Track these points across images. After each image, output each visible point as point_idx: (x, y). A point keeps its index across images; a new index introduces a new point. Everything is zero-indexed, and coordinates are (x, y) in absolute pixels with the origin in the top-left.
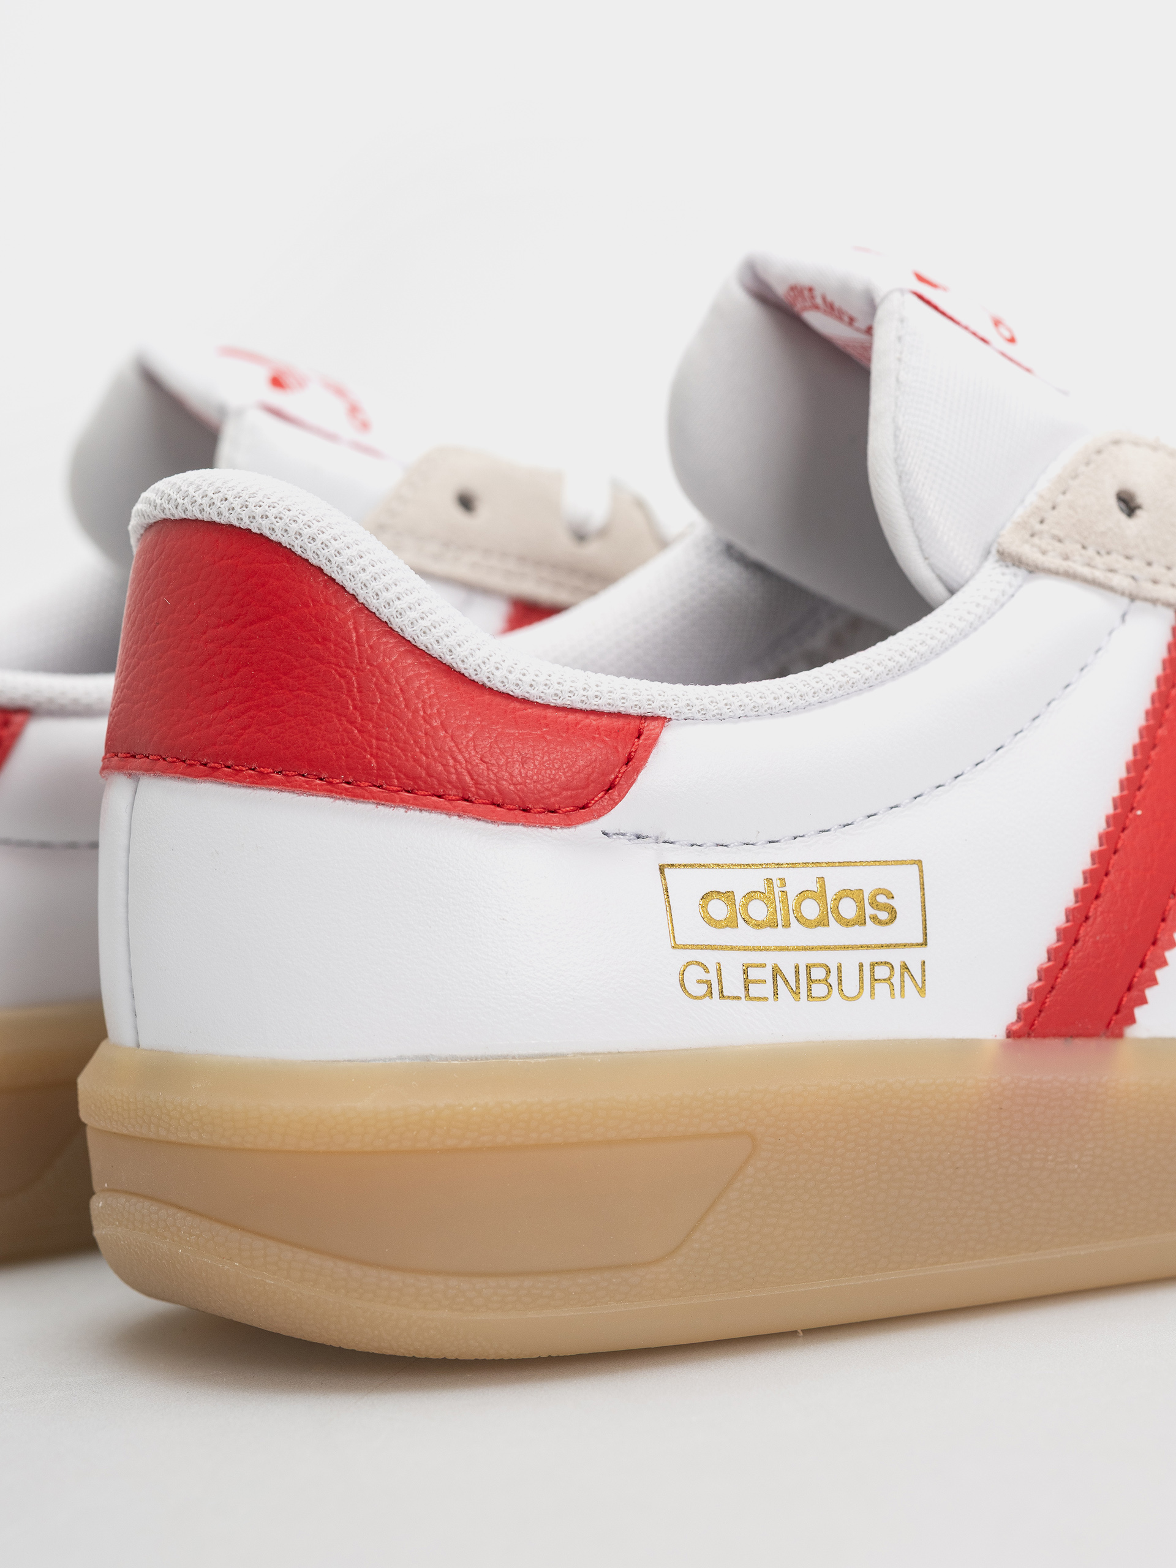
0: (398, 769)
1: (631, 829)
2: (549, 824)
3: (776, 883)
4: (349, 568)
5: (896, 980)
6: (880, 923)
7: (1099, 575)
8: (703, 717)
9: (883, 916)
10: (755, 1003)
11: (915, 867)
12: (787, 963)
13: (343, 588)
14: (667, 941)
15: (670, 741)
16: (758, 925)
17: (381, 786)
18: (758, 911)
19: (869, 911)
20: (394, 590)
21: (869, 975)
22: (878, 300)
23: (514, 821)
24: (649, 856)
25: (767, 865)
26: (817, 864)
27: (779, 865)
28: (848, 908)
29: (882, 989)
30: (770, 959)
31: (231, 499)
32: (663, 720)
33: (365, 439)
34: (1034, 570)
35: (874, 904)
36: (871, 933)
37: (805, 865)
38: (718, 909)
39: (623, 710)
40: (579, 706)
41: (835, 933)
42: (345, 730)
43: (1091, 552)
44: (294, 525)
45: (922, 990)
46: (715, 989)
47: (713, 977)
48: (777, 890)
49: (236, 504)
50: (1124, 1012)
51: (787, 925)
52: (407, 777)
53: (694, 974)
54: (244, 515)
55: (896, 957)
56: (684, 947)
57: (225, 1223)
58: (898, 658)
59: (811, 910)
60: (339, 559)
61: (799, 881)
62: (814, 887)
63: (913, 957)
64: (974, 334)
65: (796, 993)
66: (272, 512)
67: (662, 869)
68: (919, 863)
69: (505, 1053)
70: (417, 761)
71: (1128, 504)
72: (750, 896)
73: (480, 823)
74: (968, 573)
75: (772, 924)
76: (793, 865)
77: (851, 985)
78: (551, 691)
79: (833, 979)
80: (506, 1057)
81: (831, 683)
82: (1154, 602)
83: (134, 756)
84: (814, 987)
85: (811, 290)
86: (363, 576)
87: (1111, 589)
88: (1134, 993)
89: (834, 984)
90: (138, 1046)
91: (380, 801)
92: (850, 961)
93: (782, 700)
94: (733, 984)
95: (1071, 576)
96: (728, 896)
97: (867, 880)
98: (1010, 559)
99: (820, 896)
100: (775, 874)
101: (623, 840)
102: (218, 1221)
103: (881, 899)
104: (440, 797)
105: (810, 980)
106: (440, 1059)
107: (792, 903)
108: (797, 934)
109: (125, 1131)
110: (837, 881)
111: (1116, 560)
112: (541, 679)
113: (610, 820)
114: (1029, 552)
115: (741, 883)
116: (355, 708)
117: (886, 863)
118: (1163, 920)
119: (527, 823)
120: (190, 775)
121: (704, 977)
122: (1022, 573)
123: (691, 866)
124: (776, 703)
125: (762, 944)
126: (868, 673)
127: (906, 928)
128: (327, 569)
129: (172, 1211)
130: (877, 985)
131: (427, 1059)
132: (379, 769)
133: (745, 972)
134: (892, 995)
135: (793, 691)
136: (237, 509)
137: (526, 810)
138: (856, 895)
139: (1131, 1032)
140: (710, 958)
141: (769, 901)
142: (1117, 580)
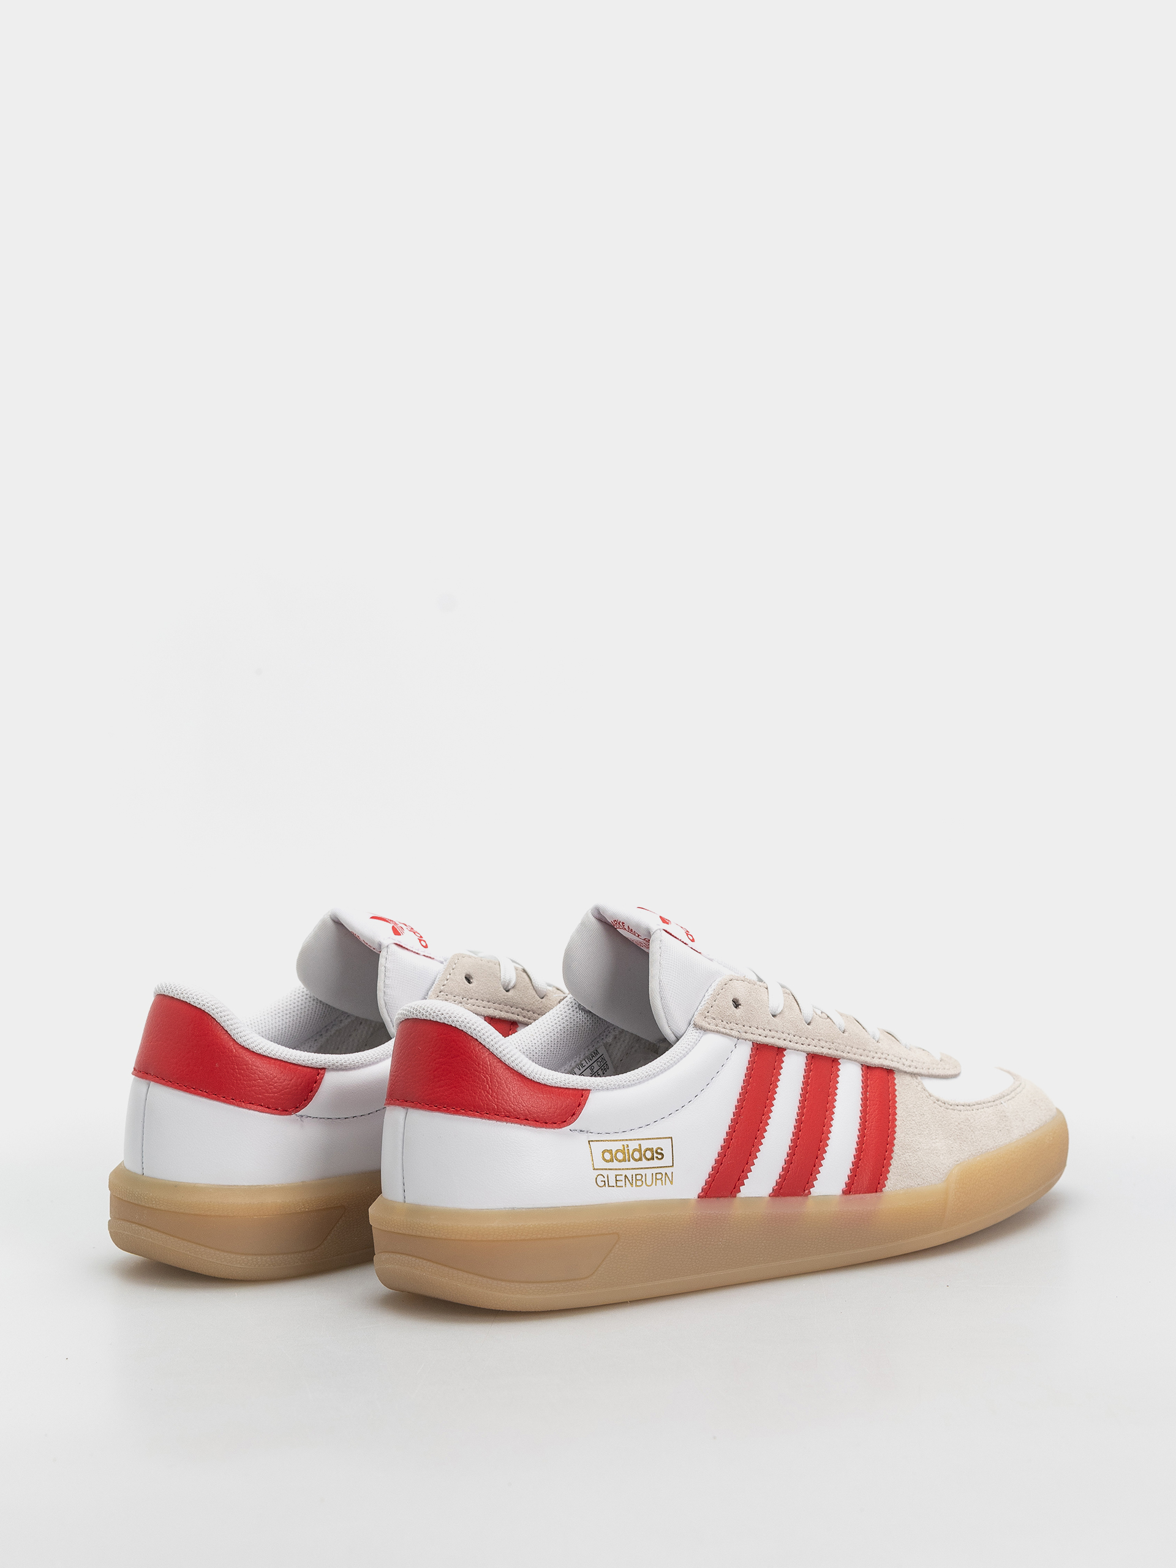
0: (504, 1109)
1: (578, 1128)
2: (554, 1128)
3: (626, 1146)
4: (487, 1040)
5: (663, 1179)
6: (659, 1159)
7: (728, 1031)
8: (602, 1089)
9: (660, 1157)
10: (619, 1188)
11: (670, 1139)
12: (629, 1173)
13: (484, 1046)
14: (592, 1168)
15: (592, 1097)
16: (620, 1161)
17: (498, 1115)
18: (620, 1156)
19: (655, 1155)
20: (502, 1047)
21: (655, 1178)
22: (652, 933)
23: (543, 1127)
24: (585, 1138)
25: (623, 1140)
26: (638, 1139)
27: (627, 1140)
28: (649, 1154)
29: (659, 1182)
30: (624, 1173)
31: (445, 1014)
32: (589, 1091)
33: (426, 952)
34: (706, 1030)
35: (657, 1153)
36: (655, 1163)
37: (635, 1140)
38: (607, 1156)
39: (576, 1088)
40: (562, 1086)
41: (644, 1163)
42: (486, 1095)
43: (725, 1023)
44: (468, 1025)
45: (671, 1182)
46: (606, 1183)
47: (606, 1179)
48: (626, 1149)
49: (447, 1016)
50: (737, 1188)
51: (629, 1161)
52: (507, 1112)
53: (600, 1178)
54: (450, 1020)
55: (663, 1171)
56: (597, 1169)
57: (443, 1265)
58: (664, 1066)
59: (637, 1155)
60: (484, 1037)
61: (633, 1145)
62: (638, 1148)
63: (669, 1171)
64: (683, 942)
65: (632, 1184)
66: (460, 1020)
67: (589, 1141)
68: (671, 1138)
69: (539, 1206)
70: (511, 1106)
71: (736, 1004)
72: (617, 1151)
73: (531, 1128)
74: (683, 1032)
75: (624, 1160)
76: (631, 1140)
77: (649, 1182)
78: (554, 1081)
79: (643, 1179)
80: (540, 1208)
81: (643, 1075)
82: (746, 1040)
83: (406, 1101)
84: (637, 1182)
85: (623, 923)
86: (492, 1043)
87: (732, 1036)
88: (740, 1181)
89: (644, 1181)
90: (405, 1202)
91: (498, 1120)
92: (649, 1172)
93: (627, 1082)
94: (612, 1182)
95: (718, 1032)
96: (610, 1152)
97: (654, 1145)
98: (697, 1027)
99: (640, 1151)
100: (625, 1143)
101: (576, 1132)
102: (440, 1264)
103: (659, 1151)
104: (518, 1118)
105: (637, 1180)
106: (518, 1209)
107: (631, 1153)
108: (632, 1164)
109: (401, 1232)
110: (645, 1145)
111: (733, 1025)
112: (551, 1077)
113: (571, 1127)
114: (705, 1025)
115: (614, 1146)
116: (489, 1088)
117: (661, 1138)
118: (750, 1155)
119: (546, 1128)
120: (430, 1110)
121: (603, 1179)
122: (702, 1032)
123: (598, 1141)
124: (625, 1083)
125: (621, 1168)
126: (654, 1071)
127: (667, 1161)
128: (479, 1040)
129: (421, 1260)
130: (657, 1181)
131: (513, 1208)
132: (498, 1109)
133: (616, 1177)
134: (662, 1185)
135: (630, 1079)
136: (447, 1018)
137: (546, 1123)
138: (651, 1150)
139: (739, 1195)
140: (605, 1173)
141: (624, 1153)
142: (734, 1033)
